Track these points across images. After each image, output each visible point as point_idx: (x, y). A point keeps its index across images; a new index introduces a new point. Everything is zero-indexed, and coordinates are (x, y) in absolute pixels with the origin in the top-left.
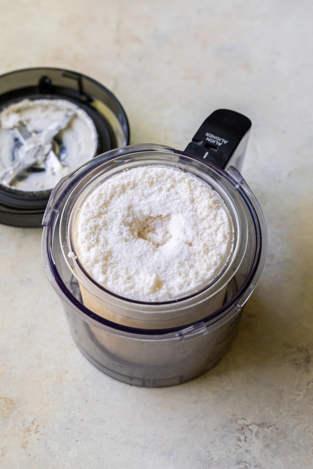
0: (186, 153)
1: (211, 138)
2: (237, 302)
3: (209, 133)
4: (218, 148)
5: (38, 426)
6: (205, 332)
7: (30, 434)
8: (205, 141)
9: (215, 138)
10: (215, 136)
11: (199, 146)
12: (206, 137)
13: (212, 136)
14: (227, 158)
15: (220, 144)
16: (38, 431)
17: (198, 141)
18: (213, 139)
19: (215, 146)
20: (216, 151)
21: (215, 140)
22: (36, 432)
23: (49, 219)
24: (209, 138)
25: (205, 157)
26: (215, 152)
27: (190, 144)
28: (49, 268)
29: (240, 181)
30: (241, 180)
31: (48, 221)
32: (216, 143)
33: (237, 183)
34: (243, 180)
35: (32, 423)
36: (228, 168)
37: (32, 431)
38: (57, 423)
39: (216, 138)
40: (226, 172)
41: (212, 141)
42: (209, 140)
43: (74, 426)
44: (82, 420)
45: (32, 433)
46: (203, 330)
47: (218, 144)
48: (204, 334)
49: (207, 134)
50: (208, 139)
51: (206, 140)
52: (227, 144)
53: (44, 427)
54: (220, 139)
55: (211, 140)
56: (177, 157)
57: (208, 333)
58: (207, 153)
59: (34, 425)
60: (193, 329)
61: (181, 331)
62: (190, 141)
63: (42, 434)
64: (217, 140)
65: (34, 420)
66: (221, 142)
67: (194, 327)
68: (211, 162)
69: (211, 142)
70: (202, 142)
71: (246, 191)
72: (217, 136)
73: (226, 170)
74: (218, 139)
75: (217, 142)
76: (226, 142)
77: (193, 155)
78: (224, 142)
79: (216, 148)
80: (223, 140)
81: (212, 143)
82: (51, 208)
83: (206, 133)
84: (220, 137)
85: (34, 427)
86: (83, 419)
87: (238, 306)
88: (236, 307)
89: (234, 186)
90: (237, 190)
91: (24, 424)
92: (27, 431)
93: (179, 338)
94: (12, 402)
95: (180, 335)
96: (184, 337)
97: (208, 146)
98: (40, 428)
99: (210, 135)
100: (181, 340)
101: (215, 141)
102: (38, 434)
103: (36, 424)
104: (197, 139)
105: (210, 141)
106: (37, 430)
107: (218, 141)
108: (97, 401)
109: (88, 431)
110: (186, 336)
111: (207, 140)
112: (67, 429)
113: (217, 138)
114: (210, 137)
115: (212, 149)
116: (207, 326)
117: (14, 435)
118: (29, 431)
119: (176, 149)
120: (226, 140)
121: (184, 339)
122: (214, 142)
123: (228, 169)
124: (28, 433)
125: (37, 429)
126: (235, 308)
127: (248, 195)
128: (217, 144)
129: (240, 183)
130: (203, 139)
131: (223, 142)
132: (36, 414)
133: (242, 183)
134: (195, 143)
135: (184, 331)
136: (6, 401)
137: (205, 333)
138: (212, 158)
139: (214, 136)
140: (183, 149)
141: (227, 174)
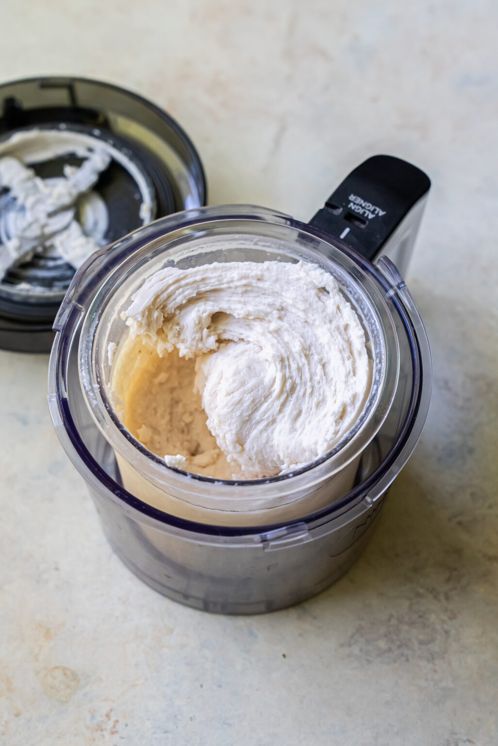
0: (311, 226)
1: (358, 205)
2: (367, 493)
3: (354, 195)
4: (367, 222)
5: (117, 721)
6: (306, 538)
7: (103, 736)
8: (346, 207)
9: (363, 205)
10: (365, 201)
11: (335, 216)
12: (350, 202)
13: (361, 201)
14: (381, 241)
15: (371, 216)
16: (116, 732)
17: (335, 207)
18: (361, 205)
19: (361, 218)
20: (363, 226)
21: (363, 208)
22: (112, 733)
23: (66, 320)
24: (354, 204)
25: (342, 236)
26: (361, 229)
27: (321, 211)
28: (56, 404)
29: (396, 284)
30: (400, 281)
31: (63, 323)
32: (364, 213)
33: (391, 287)
34: (403, 282)
35: (107, 716)
36: (379, 260)
37: (106, 730)
38: (148, 720)
39: (365, 206)
40: (376, 265)
41: (359, 209)
42: (353, 208)
43: (177, 727)
44: (191, 718)
45: (106, 734)
46: (303, 536)
47: (368, 215)
48: (305, 542)
49: (352, 197)
50: (352, 204)
51: (349, 206)
52: (383, 216)
53: (127, 725)
54: (372, 208)
55: (357, 207)
56: (294, 233)
57: (312, 540)
58: (347, 230)
59: (109, 719)
60: (285, 532)
61: (263, 534)
62: (322, 206)
63: (122, 738)
64: (366, 208)
65: (111, 710)
66: (373, 212)
67: (287, 529)
68: (350, 246)
69: (356, 211)
70: (341, 210)
71: (405, 303)
72: (369, 202)
73: (375, 263)
74: (369, 206)
75: (367, 212)
76: (381, 213)
77: (322, 231)
78: (378, 213)
79: (363, 222)
80: (378, 209)
81: (359, 213)
82: (70, 301)
83: (350, 195)
84: (373, 205)
85: (111, 724)
86: (194, 716)
87: (368, 499)
88: (364, 500)
89: (387, 291)
90: (391, 298)
91: (93, 717)
92: (97, 730)
93: (261, 545)
94: (74, 676)
95: (264, 540)
96: (269, 544)
97: (351, 217)
98: (120, 727)
99: (355, 200)
100: (264, 548)
101: (363, 210)
102: (116, 736)
103: (113, 719)
104: (334, 203)
105: (355, 208)
106: (114, 730)
107: (369, 210)
108: (220, 686)
109: (201, 739)
110: (272, 543)
111: (351, 208)
112: (166, 732)
113: (368, 204)
114: (355, 202)
115: (357, 223)
116: (310, 530)
117: (75, 735)
118: (102, 730)
119: (295, 218)
120: (383, 211)
121: (270, 547)
122: (361, 211)
123: (378, 262)
124: (99, 733)
125: (114, 727)
126: (363, 502)
127: (409, 309)
128: (366, 215)
129: (396, 287)
130: (344, 204)
131: (376, 212)
132: (114, 701)
133: (399, 288)
134: (330, 210)
135: (269, 535)
136: (65, 674)
137: (306, 540)
138: (355, 240)
139: (362, 201)
140: (306, 219)
141: (377, 270)
